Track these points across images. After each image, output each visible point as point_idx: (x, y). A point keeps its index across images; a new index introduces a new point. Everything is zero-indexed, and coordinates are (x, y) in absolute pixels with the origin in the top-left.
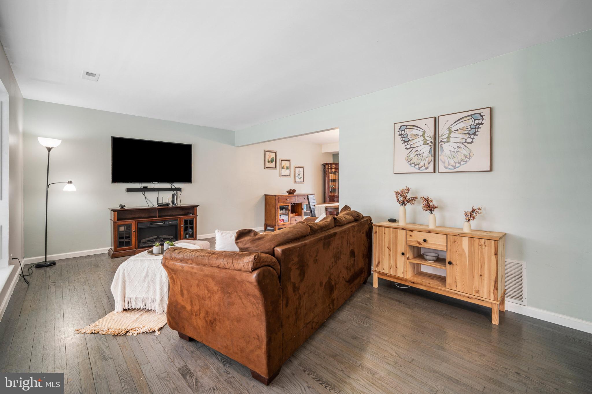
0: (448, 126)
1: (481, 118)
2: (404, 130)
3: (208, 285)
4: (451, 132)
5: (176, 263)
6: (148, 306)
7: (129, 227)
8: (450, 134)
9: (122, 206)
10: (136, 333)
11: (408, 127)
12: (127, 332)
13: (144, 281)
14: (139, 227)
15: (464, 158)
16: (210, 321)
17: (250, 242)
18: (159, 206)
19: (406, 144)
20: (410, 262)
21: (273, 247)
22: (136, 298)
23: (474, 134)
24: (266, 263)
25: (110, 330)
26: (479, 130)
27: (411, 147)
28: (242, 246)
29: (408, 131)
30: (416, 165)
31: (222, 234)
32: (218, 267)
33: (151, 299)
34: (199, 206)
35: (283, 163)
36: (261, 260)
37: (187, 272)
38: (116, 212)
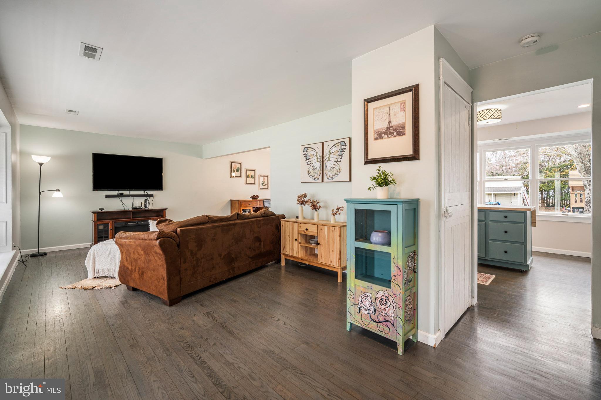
0: (328, 150)
1: (344, 144)
2: (306, 151)
3: (138, 251)
4: (330, 154)
5: (122, 240)
6: (111, 275)
7: (106, 225)
8: (330, 155)
9: (102, 209)
10: (100, 288)
11: (308, 149)
12: (94, 288)
13: (108, 257)
14: (115, 226)
15: (337, 172)
16: (141, 273)
17: (164, 226)
18: (133, 209)
19: (308, 161)
20: (301, 246)
21: (176, 228)
22: (103, 269)
23: (342, 156)
24: (167, 236)
25: (83, 287)
26: (344, 153)
27: (310, 164)
28: (159, 229)
29: (309, 152)
30: (313, 177)
31: (153, 222)
32: (142, 239)
33: (113, 269)
34: (167, 209)
35: (248, 172)
36: (163, 234)
37: (128, 245)
38: (96, 214)
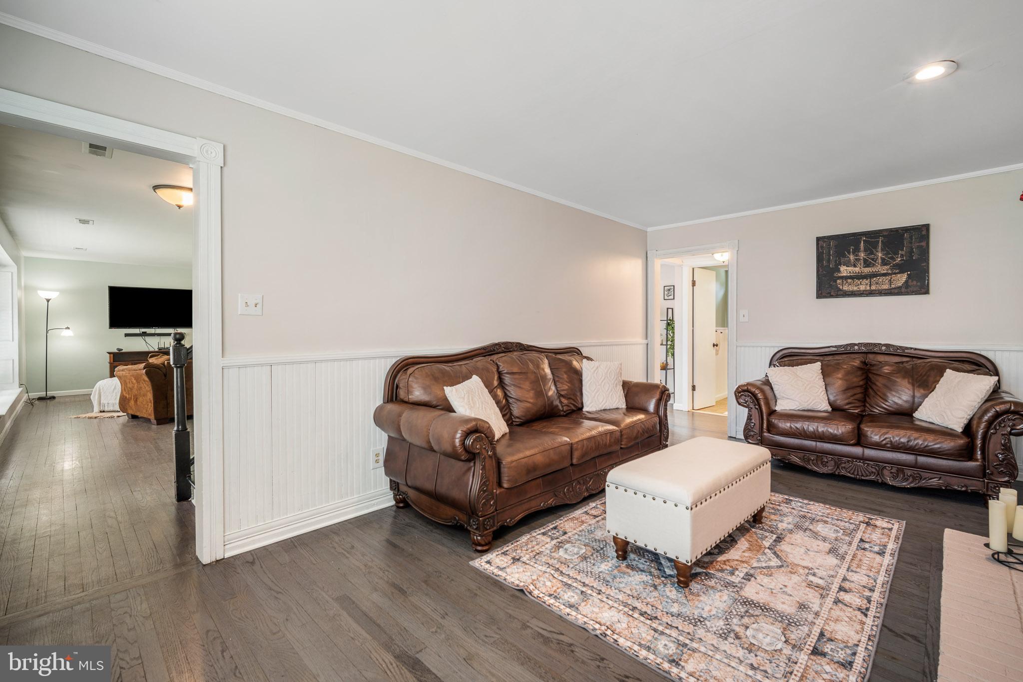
3: (132, 381)
9: (120, 350)
16: (135, 400)
18: (159, 349)
22: (108, 403)
38: (112, 355)
